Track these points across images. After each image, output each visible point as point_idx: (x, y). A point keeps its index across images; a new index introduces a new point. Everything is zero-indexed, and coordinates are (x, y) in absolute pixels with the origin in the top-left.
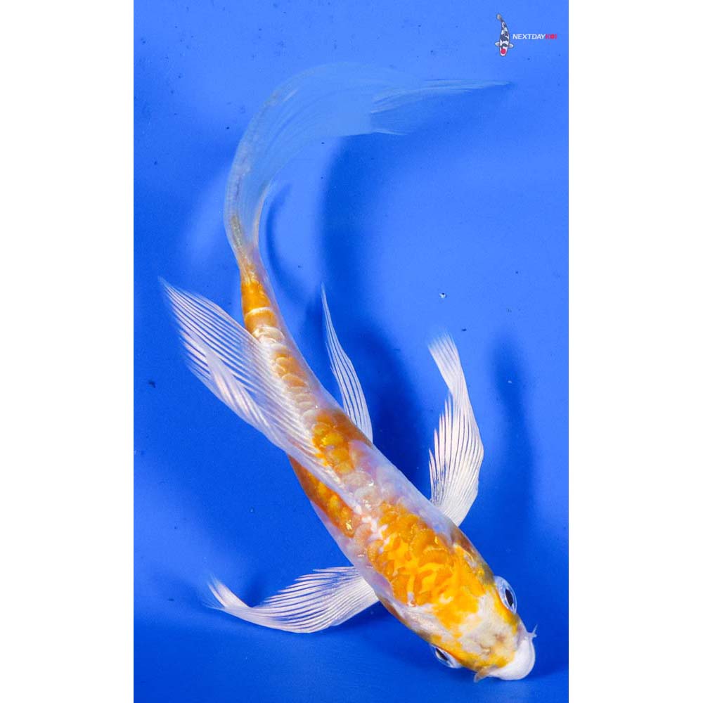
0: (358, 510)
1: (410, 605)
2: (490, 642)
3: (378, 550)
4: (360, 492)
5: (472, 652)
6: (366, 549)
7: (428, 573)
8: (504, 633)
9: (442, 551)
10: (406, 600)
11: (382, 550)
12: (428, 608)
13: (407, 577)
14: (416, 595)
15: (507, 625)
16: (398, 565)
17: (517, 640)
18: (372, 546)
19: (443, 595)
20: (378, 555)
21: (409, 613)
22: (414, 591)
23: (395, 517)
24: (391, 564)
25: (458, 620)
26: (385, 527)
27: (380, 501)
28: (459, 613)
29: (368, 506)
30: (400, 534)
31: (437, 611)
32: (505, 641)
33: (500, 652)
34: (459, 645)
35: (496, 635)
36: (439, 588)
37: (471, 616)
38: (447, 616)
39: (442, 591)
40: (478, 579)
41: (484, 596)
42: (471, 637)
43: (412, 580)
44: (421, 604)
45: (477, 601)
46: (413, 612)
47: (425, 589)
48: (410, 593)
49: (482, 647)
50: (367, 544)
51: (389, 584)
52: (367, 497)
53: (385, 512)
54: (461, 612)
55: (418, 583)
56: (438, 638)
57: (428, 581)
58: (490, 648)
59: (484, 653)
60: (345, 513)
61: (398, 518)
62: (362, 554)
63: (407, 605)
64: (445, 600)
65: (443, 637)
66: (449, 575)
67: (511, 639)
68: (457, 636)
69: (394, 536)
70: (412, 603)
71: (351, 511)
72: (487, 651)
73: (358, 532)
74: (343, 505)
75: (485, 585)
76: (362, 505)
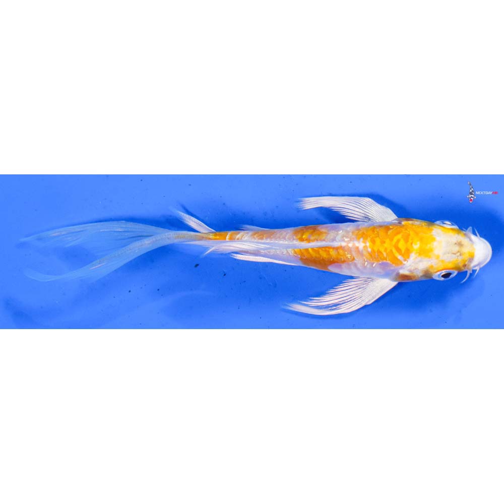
0: (344, 244)
1: (405, 262)
2: (456, 248)
3: (368, 252)
4: (339, 238)
5: (452, 260)
6: (364, 258)
7: (398, 241)
8: (459, 241)
9: (397, 229)
10: (401, 263)
11: (370, 250)
12: (413, 256)
13: (391, 251)
14: (403, 255)
15: (456, 235)
16: (382, 250)
17: (468, 239)
18: (365, 253)
19: (413, 245)
20: (370, 254)
21: (409, 268)
22: (400, 254)
23: (363, 233)
24: (379, 252)
25: (431, 250)
26: (362, 240)
27: (351, 233)
28: (428, 247)
29: (346, 240)
30: (371, 237)
31: (418, 254)
32: (463, 243)
33: (466, 250)
34: (442, 261)
35: (456, 244)
36: (409, 243)
37: (435, 244)
38: (424, 253)
39: (412, 244)
40: (425, 227)
41: (434, 231)
42: (445, 254)
43: (394, 250)
44: (409, 257)
45: (432, 235)
46: (410, 266)
47: (403, 249)
48: (400, 257)
49: (455, 254)
50: (362, 255)
51: (388, 263)
52: (343, 236)
53: (357, 235)
54: (429, 246)
55: (399, 250)
56: (432, 267)
57: (402, 245)
58: (458, 252)
59: (458, 256)
60: (341, 251)
61: (365, 233)
62: (365, 262)
63: (404, 264)
64: (416, 246)
65: (433, 264)
66: (409, 235)
67: (465, 241)
68: (438, 257)
69: (369, 239)
70: (405, 260)
71: (341, 247)
72: (459, 254)
73: (354, 253)
74: (337, 249)
75: (430, 227)
76: (344, 241)
